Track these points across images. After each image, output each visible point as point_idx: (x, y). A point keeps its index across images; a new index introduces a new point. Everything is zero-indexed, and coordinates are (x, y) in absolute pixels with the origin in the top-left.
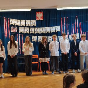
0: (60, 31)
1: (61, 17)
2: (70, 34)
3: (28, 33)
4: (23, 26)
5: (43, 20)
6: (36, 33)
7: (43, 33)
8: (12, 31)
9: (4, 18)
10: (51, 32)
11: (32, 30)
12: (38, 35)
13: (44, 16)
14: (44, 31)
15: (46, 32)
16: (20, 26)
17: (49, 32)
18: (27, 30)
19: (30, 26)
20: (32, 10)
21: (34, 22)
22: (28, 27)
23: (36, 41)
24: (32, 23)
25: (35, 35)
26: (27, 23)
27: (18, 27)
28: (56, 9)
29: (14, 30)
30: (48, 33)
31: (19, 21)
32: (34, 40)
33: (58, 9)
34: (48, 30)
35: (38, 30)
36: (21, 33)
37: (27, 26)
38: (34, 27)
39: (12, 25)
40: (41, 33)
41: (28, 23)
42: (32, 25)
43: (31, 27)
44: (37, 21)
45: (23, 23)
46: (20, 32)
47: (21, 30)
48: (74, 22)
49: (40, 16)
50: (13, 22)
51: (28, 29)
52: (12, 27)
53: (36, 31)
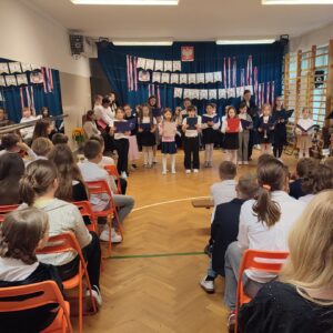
0: (221, 80)
1: (224, 57)
2: (239, 85)
3: (168, 82)
4: (159, 71)
5: (193, 60)
6: (181, 83)
7: (192, 84)
8: (140, 79)
9: (128, 56)
10: (207, 82)
11: (175, 79)
12: (184, 86)
13: (196, 55)
15: (198, 82)
16: (154, 71)
17: (203, 82)
18: (165, 79)
19: (171, 70)
20: (174, 43)
21: (177, 65)
22: (168, 72)
23: (180, 97)
24: (174, 66)
25: (178, 86)
26: (166, 66)
27: (151, 72)
28: (214, 43)
29: (144, 78)
30: (201, 84)
31: (152, 61)
32: (178, 95)
33: (219, 42)
34: (200, 78)
35: (184, 78)
36: (156, 83)
37: (165, 70)
38: (177, 72)
39: (140, 69)
40: (189, 83)
41: (168, 65)
43: (173, 72)
44: (183, 64)
45: (159, 65)
46: (154, 81)
47: (156, 78)
48: (245, 67)
49: (188, 54)
50: (142, 63)
51: (167, 75)
52: (141, 73)
53: (181, 79)
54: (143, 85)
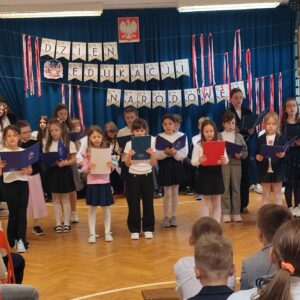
0: (188, 74)
1: (191, 34)
2: (220, 81)
3: (96, 80)
4: (79, 60)
5: (138, 40)
6: (118, 80)
7: (138, 81)
8: (46, 75)
9: (24, 36)
10: (164, 77)
11: (108, 72)
12: (124, 86)
14: (142, 73)
15: (148, 79)
16: (71, 60)
17: (158, 78)
18: (91, 73)
19: (100, 59)
21: (111, 50)
22: (95, 61)
23: (118, 104)
24: (106, 52)
25: (114, 85)
26: (90, 52)
27: (65, 62)
28: (174, 10)
29: (53, 73)
30: (153, 80)
31: (67, 44)
32: (113, 102)
33: (183, 9)
34: (152, 70)
35: (124, 72)
36: (75, 81)
37: (90, 59)
38: (112, 61)
39: (47, 58)
40: (133, 80)
41: (96, 50)
42: (106, 58)
43: (104, 62)
44: (120, 46)
45: (80, 50)
46: (70, 78)
47: (75, 73)
49: (129, 30)
50: (49, 47)
51: (94, 68)
52: (47, 64)
53: (118, 73)
54: (51, 85)
